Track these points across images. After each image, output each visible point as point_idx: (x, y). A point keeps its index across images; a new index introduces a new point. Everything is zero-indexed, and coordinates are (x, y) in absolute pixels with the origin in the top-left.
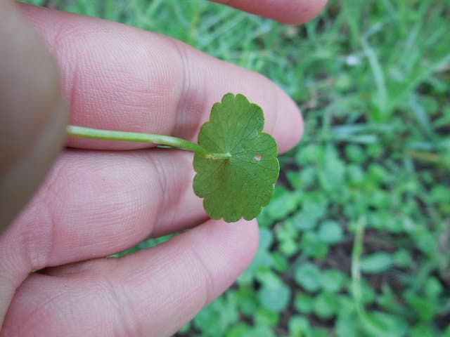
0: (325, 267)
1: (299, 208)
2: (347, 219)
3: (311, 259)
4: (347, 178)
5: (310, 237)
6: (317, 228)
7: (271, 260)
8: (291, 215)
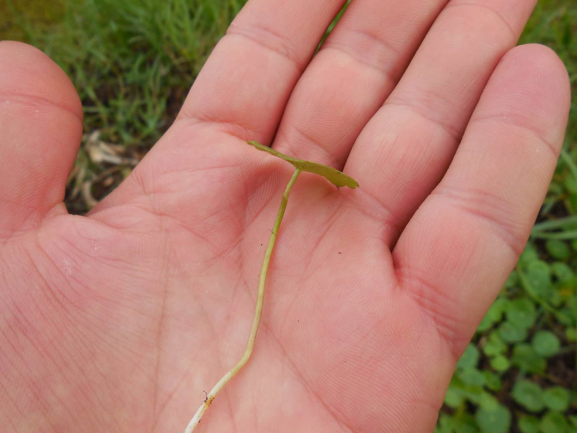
0: (546, 384)
1: (504, 318)
2: (564, 327)
3: (529, 376)
4: (554, 279)
5: (522, 350)
6: (529, 340)
7: (482, 378)
8: (496, 326)
